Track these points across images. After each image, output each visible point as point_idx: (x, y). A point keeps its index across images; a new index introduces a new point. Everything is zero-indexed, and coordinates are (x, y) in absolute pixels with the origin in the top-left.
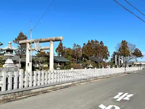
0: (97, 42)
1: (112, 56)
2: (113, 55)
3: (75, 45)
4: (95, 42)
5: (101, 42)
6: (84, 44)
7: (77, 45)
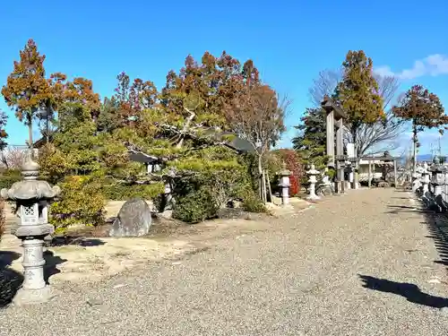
0: (228, 62)
1: (300, 127)
2: (303, 123)
3: (124, 79)
4: (221, 64)
5: (249, 64)
6: (171, 76)
7: (138, 81)
